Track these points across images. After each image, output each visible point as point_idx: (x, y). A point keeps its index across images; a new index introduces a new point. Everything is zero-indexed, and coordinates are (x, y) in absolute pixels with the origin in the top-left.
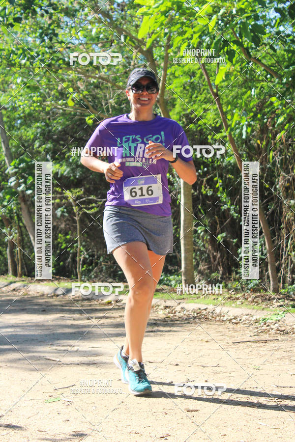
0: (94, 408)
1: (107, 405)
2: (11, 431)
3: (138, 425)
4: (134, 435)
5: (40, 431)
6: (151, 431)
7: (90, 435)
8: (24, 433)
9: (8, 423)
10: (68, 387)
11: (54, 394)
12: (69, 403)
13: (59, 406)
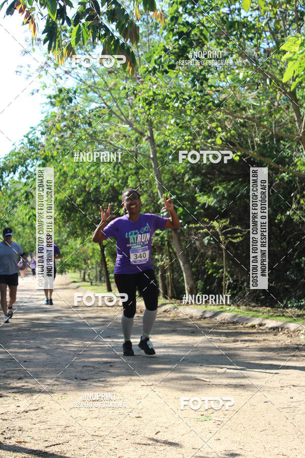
0: (243, 428)
1: (255, 426)
2: (168, 447)
3: (285, 447)
4: (282, 456)
5: (194, 449)
6: (297, 454)
7: (239, 455)
8: (179, 449)
9: (164, 439)
11: (205, 413)
12: (219, 423)
13: (210, 425)
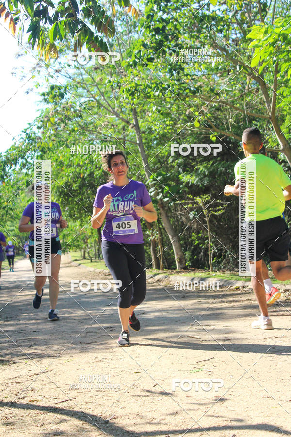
0: (231, 377)
2: (164, 397)
3: (270, 391)
4: (267, 398)
5: (188, 397)
6: (280, 395)
7: (229, 399)
8: (174, 398)
9: (161, 391)
10: (208, 360)
11: (197, 366)
12: (210, 373)
13: (201, 375)
